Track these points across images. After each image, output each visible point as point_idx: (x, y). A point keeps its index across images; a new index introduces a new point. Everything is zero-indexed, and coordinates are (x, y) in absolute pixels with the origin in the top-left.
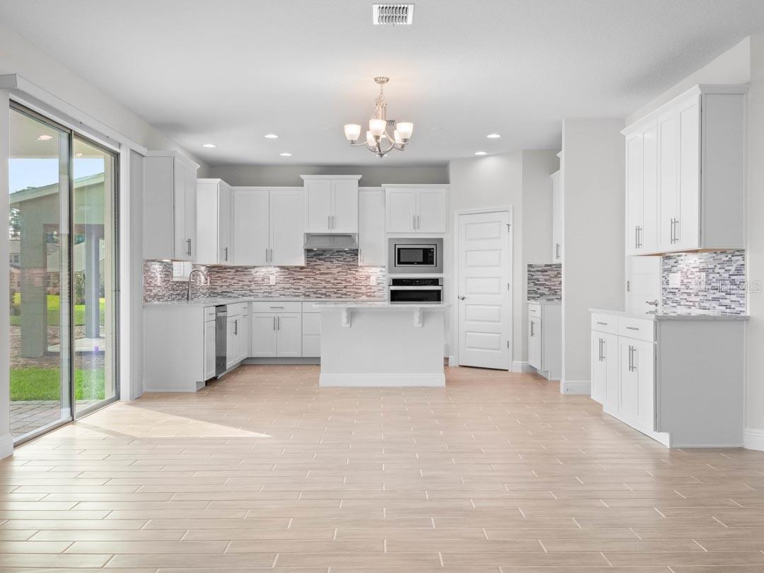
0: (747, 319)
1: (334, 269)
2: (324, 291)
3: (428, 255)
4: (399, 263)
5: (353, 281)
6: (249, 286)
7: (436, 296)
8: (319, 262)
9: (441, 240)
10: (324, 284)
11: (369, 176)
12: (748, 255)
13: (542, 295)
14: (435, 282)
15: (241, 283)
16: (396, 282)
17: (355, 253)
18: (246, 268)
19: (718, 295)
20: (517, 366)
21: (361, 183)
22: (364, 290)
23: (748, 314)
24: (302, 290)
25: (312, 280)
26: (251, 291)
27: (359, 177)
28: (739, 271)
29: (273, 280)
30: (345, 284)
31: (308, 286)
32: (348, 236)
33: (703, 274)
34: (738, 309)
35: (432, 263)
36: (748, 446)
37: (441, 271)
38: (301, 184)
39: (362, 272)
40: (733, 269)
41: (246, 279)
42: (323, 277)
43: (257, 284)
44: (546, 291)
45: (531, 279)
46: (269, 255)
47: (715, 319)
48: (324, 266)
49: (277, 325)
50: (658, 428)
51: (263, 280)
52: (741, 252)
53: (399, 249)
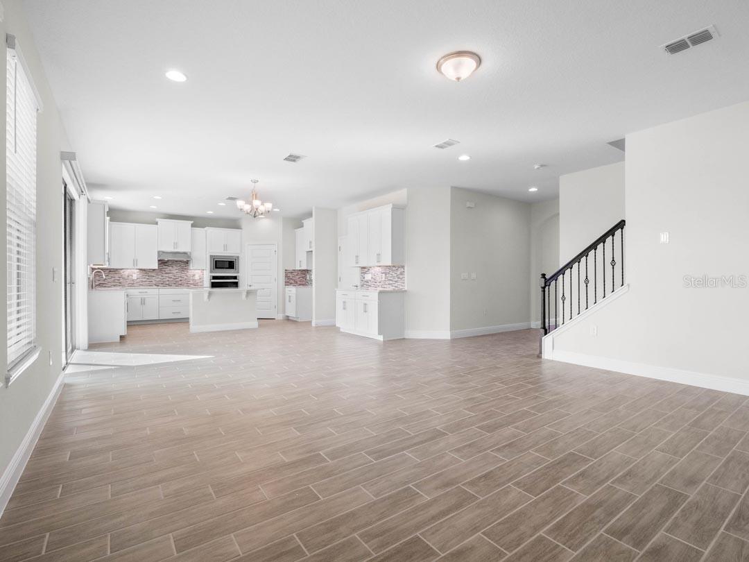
0: (406, 291)
1: (174, 271)
2: (167, 283)
3: (231, 265)
4: (216, 268)
5: (185, 277)
6: (118, 280)
7: (236, 285)
8: (164, 267)
9: (238, 257)
10: (168, 279)
11: (198, 222)
12: (406, 268)
13: (291, 283)
14: (235, 278)
15: (113, 279)
16: (214, 278)
17: (187, 262)
18: (117, 270)
19: (391, 282)
20: (280, 317)
21: (193, 226)
22: (191, 282)
23: (406, 289)
24: (154, 282)
25: (160, 277)
26: (120, 283)
27: (192, 222)
28: (401, 274)
29: (135, 277)
30: (180, 279)
31: (158, 280)
32: (185, 253)
33: (384, 275)
34: (401, 287)
35: (233, 268)
36: (407, 337)
37: (238, 272)
38: (157, 223)
39: (190, 273)
40: (398, 273)
41: (117, 276)
42: (167, 275)
43: (124, 279)
44: (293, 282)
45: (286, 276)
46: (135, 262)
47: (391, 292)
48: (168, 269)
49: (143, 302)
50: (379, 334)
51: (128, 276)
52: (403, 267)
53: (216, 261)
